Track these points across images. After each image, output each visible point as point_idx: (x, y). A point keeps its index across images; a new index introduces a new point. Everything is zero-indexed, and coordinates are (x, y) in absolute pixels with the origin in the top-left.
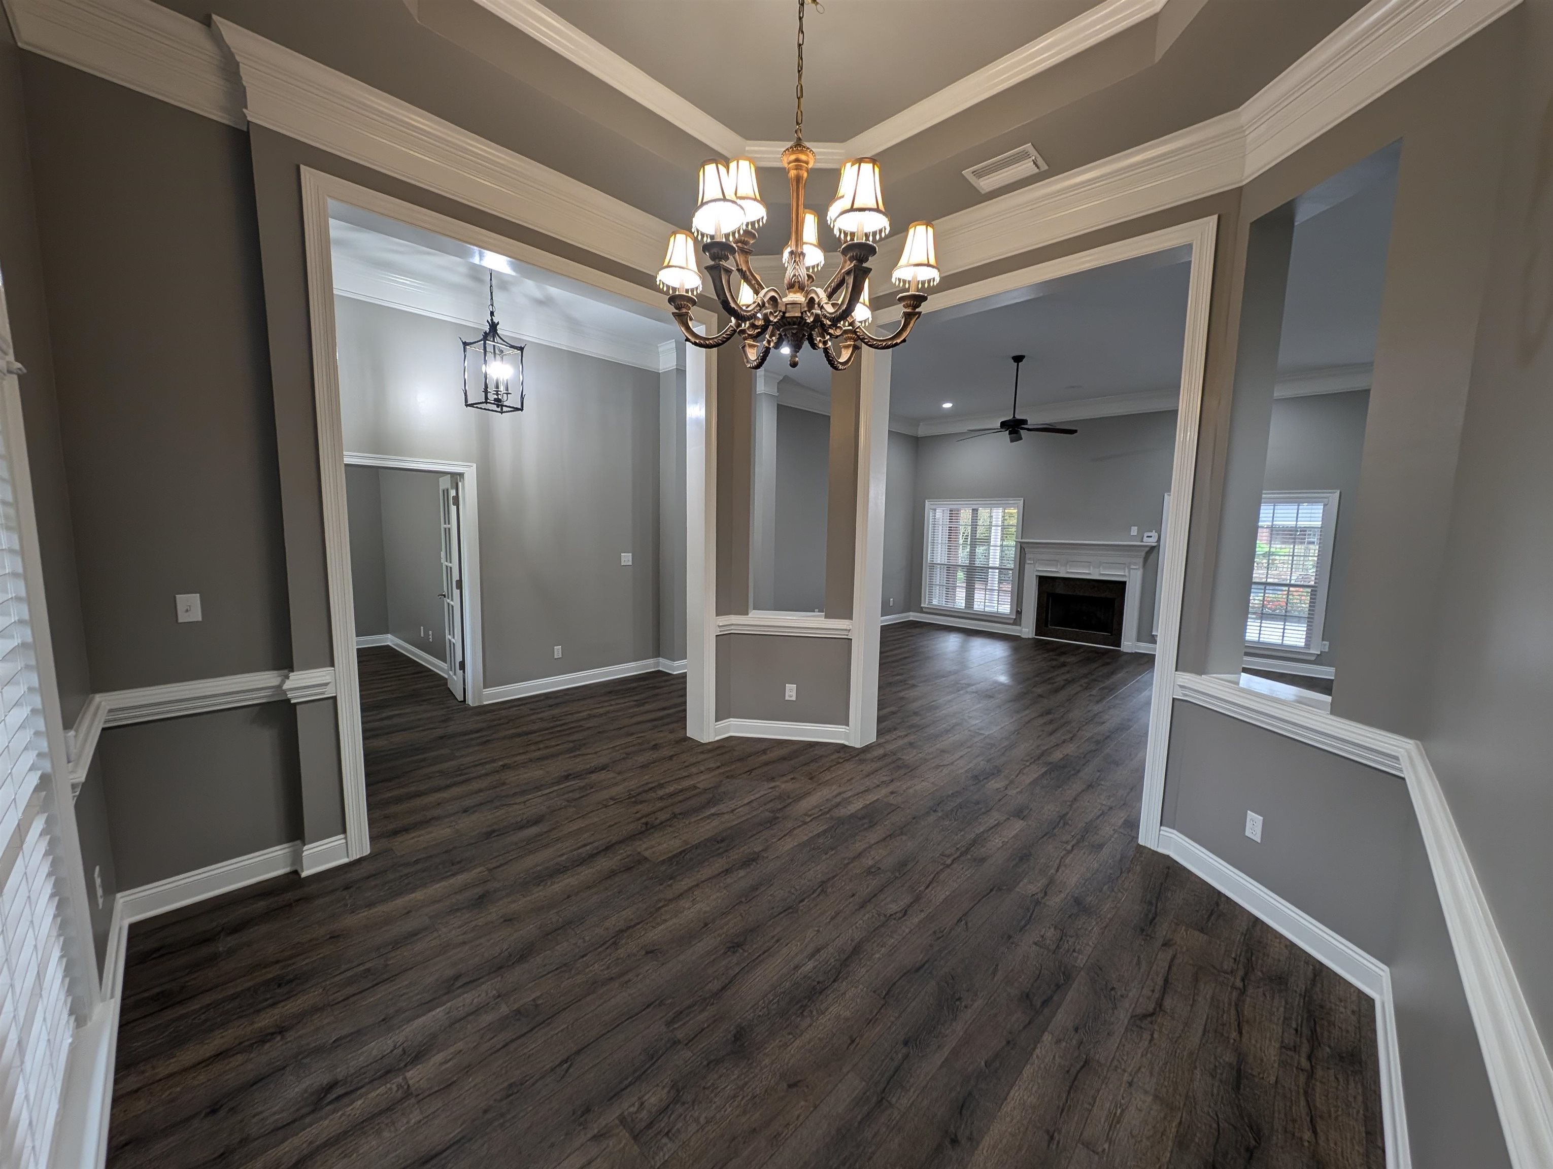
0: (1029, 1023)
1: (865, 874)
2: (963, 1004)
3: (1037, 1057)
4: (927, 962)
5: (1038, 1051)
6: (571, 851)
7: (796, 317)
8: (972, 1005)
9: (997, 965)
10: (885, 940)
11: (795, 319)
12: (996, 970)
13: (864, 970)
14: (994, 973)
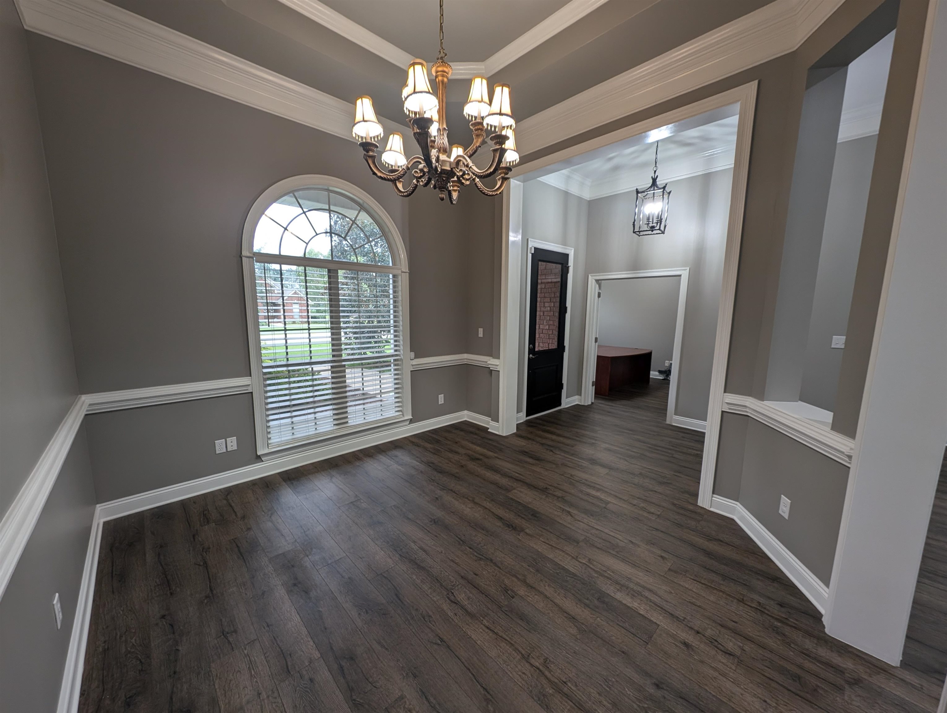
0: (332, 648)
1: (503, 586)
2: (362, 613)
3: (309, 641)
4: (402, 603)
5: (312, 643)
6: (514, 472)
7: (446, 170)
8: (359, 618)
9: (387, 649)
10: (427, 584)
11: (445, 171)
12: (383, 646)
13: (405, 569)
14: (379, 643)
